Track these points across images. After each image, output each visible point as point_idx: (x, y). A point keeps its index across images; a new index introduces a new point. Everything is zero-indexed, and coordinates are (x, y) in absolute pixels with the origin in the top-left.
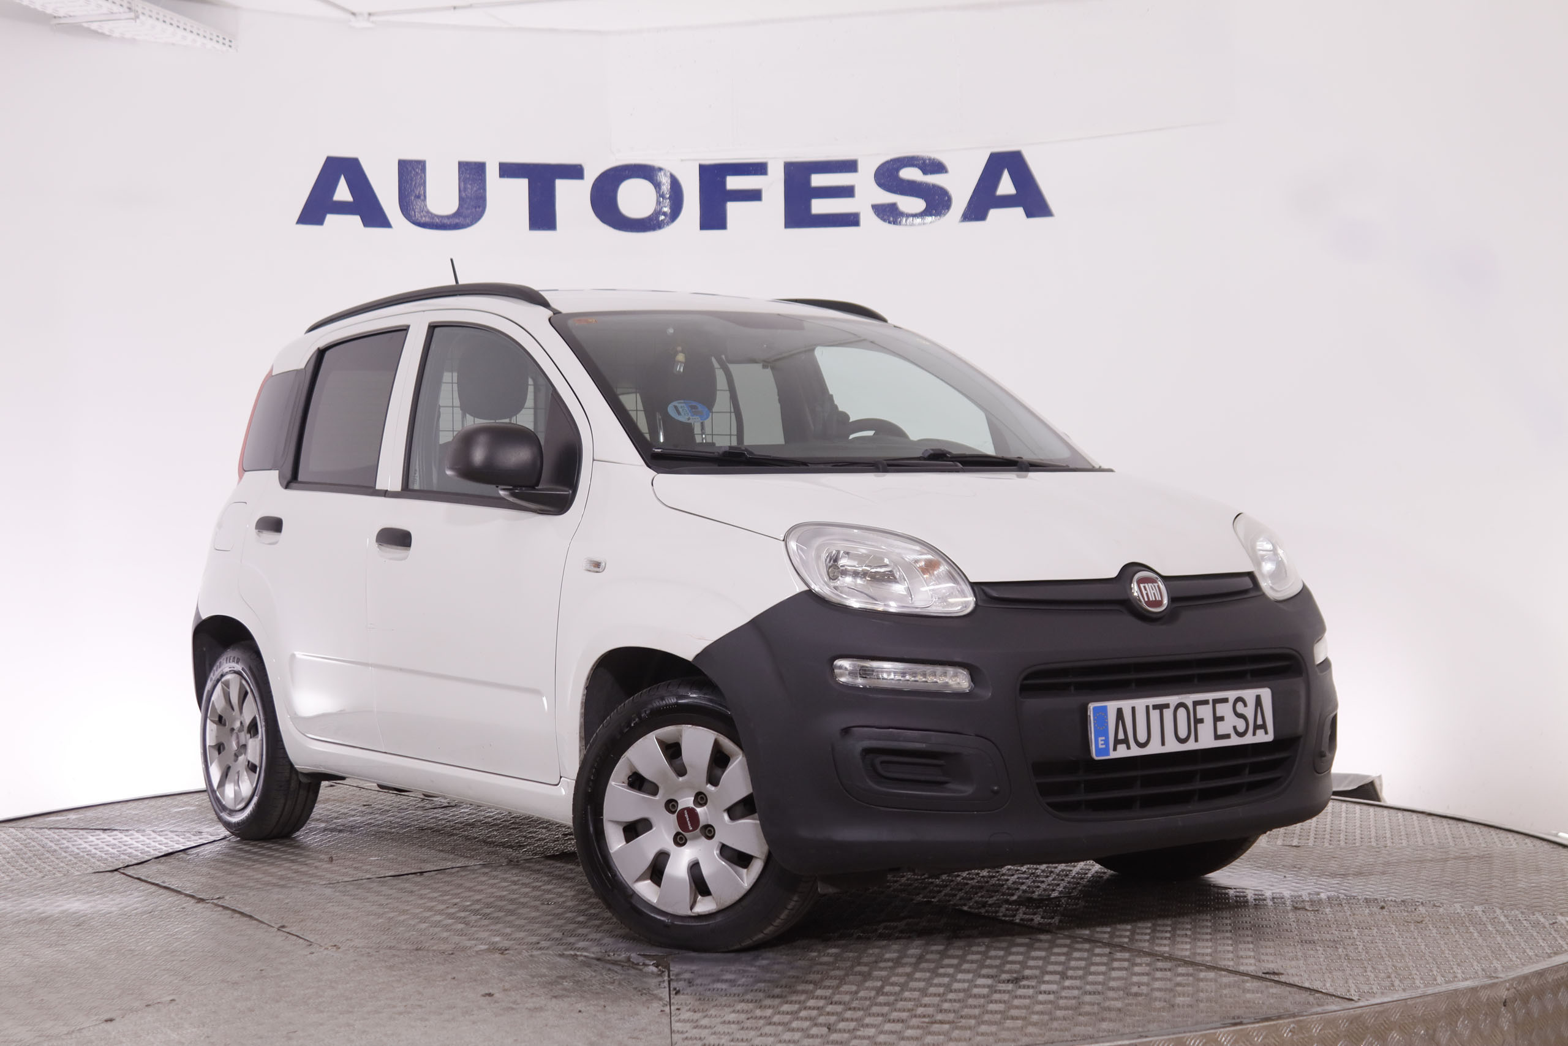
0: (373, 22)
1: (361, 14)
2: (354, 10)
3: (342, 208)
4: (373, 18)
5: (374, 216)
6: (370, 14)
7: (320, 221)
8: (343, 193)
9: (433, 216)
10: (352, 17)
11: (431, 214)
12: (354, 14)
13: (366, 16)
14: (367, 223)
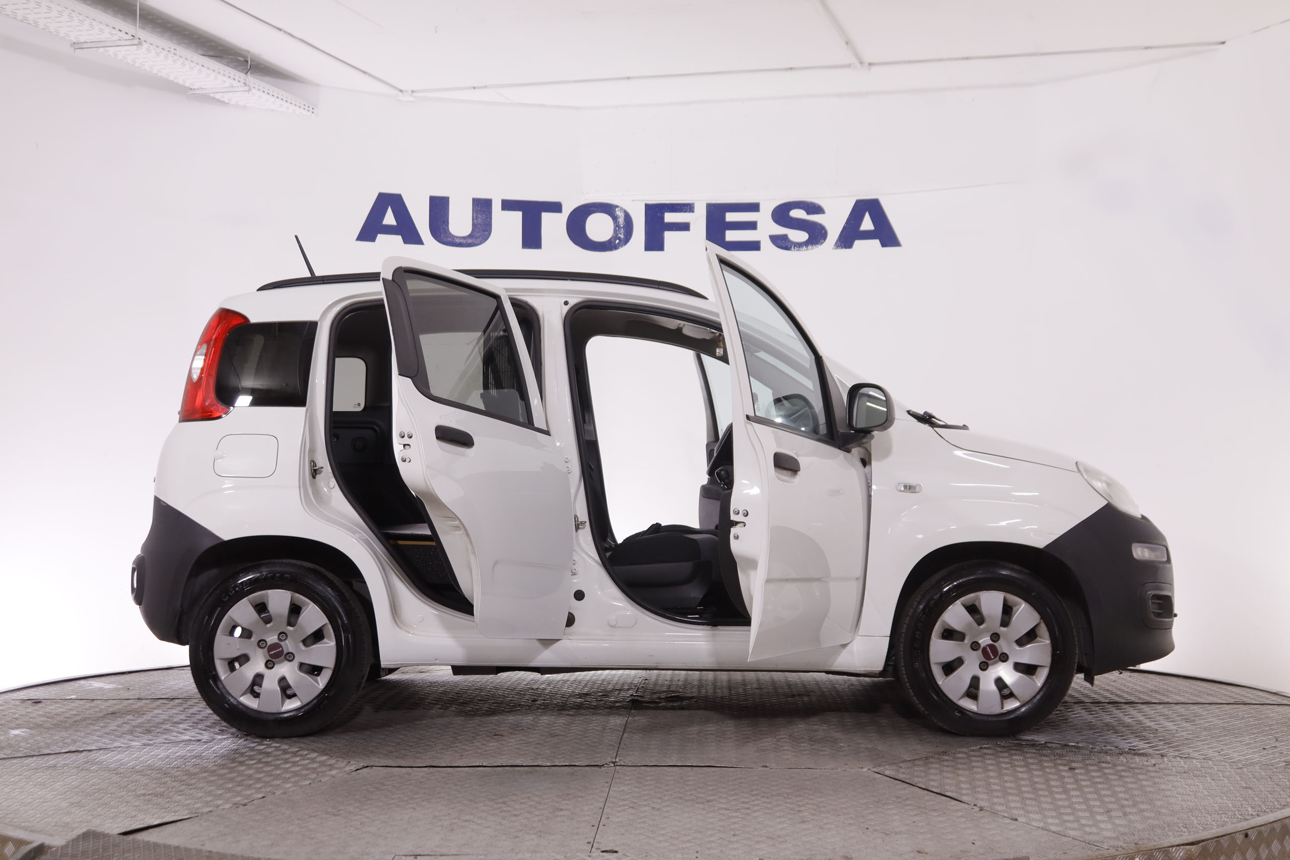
0: (415, 97)
1: (406, 91)
2: (402, 88)
3: (389, 230)
4: (414, 94)
5: (411, 236)
6: (413, 91)
7: (373, 239)
8: (389, 219)
9: (454, 237)
10: (400, 93)
11: (453, 235)
12: (401, 91)
13: (410, 92)
14: (407, 241)
